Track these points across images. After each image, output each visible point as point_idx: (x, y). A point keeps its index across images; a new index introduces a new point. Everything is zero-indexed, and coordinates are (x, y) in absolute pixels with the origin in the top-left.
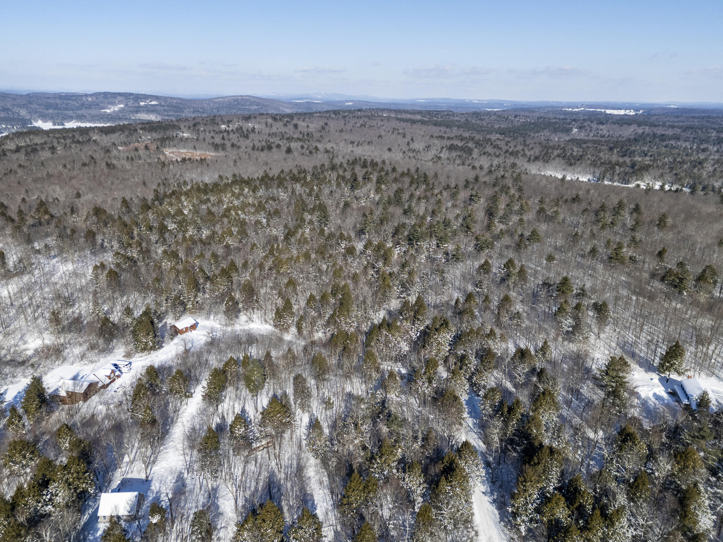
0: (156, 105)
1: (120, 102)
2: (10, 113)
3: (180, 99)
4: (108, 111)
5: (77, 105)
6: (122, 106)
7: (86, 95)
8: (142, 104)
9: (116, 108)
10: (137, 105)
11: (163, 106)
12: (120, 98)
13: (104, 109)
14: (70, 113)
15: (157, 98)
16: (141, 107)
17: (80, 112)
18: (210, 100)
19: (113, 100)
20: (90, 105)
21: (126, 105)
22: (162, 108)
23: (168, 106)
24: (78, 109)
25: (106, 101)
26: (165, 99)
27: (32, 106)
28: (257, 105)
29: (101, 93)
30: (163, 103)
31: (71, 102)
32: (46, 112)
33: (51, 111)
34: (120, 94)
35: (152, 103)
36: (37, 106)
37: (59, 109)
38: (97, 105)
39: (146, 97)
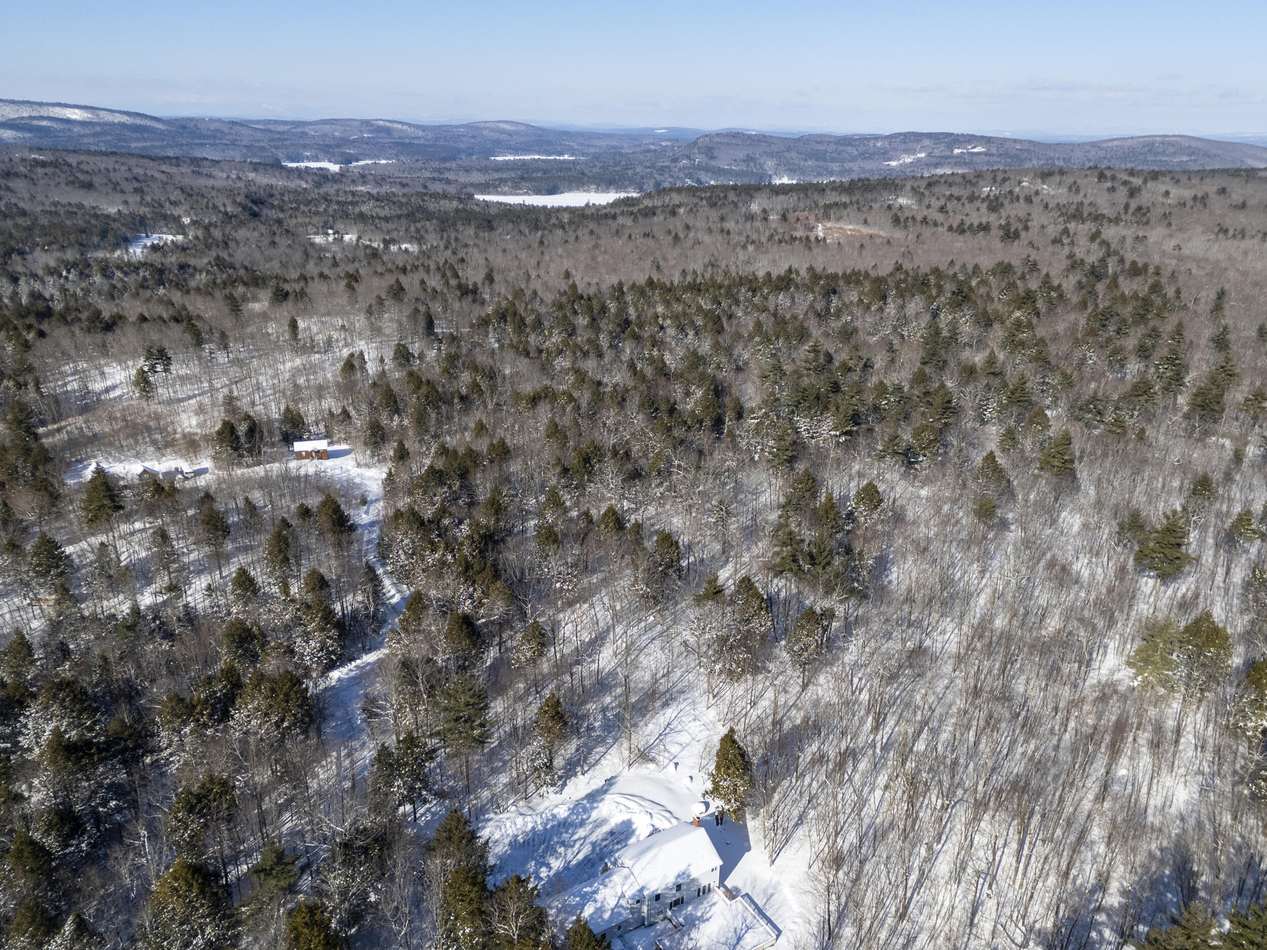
0: (979, 154)
1: (923, 149)
2: (752, 164)
3: (1031, 142)
4: (893, 164)
5: (855, 152)
6: (923, 155)
7: (876, 138)
8: (957, 151)
9: (908, 159)
10: (948, 153)
11: (992, 155)
12: (926, 142)
13: (891, 160)
14: (835, 167)
15: (987, 140)
16: (951, 157)
17: (848, 165)
18: (1095, 145)
19: (915, 145)
20: (873, 154)
21: (929, 155)
22: (987, 158)
23: (1000, 155)
24: (853, 159)
25: (903, 146)
26: (1002, 142)
27: (788, 155)
28: (1190, 155)
29: (900, 134)
30: (994, 150)
31: (849, 149)
32: (802, 163)
33: (810, 163)
34: (930, 135)
35: (975, 150)
36: (794, 155)
37: (825, 160)
38: (885, 155)
39: (971, 139)
